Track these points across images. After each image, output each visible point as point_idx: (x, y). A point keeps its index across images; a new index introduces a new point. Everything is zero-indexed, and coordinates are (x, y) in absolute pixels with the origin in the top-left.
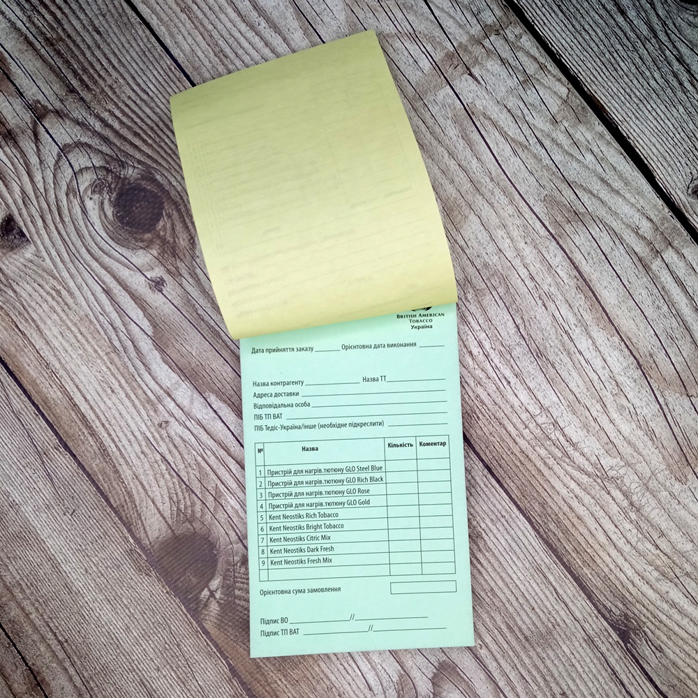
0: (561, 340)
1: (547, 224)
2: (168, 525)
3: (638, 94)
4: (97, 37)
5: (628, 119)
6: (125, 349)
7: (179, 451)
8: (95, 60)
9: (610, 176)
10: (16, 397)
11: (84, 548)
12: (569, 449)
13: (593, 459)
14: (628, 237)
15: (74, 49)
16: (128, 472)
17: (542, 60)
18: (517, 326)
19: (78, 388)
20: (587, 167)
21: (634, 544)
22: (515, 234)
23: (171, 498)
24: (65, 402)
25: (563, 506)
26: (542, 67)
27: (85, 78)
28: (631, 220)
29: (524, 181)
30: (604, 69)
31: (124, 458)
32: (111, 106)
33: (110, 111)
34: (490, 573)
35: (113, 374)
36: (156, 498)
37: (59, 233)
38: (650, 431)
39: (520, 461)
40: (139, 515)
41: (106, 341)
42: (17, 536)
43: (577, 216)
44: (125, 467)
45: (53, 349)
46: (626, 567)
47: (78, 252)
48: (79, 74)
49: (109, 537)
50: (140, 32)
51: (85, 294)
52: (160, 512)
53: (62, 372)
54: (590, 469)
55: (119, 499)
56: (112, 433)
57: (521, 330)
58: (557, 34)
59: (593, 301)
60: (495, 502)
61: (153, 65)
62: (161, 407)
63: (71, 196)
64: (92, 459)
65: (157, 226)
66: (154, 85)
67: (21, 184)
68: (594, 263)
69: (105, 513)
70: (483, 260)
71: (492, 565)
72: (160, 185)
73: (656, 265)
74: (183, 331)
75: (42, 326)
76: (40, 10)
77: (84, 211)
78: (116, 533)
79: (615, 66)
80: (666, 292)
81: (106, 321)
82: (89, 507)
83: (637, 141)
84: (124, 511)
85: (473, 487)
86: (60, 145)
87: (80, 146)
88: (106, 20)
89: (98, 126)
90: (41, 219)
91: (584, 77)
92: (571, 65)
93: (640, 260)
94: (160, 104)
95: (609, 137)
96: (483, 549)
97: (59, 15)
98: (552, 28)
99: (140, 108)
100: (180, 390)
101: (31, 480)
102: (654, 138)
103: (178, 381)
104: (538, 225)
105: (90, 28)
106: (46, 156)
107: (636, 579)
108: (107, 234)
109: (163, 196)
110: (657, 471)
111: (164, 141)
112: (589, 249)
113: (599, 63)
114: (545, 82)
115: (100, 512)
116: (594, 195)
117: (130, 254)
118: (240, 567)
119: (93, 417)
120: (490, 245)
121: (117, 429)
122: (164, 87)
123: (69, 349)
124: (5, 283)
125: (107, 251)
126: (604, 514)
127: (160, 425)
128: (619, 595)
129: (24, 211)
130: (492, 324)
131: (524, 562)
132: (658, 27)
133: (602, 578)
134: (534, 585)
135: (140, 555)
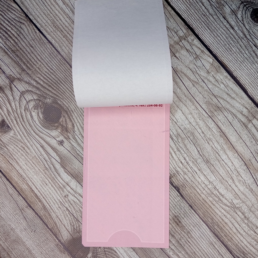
0: (215, 156)
1: (207, 112)
2: (71, 234)
3: (240, 60)
4: (32, 49)
5: (236, 70)
6: (50, 168)
7: (73, 206)
8: (31, 58)
9: (230, 92)
10: (10, 188)
11: (40, 244)
12: (221, 197)
13: (230, 201)
14: (239, 115)
15: (23, 54)
16: (54, 215)
17: (202, 49)
18: (198, 151)
19: (33, 184)
20: (221, 89)
21: (247, 232)
22: (195, 116)
23: (71, 224)
24: (29, 190)
25: (220, 219)
26: (202, 51)
27: (28, 65)
28: (239, 109)
29: (198, 96)
30: (226, 51)
31: (52, 210)
32: (39, 76)
33: (39, 78)
34: (194, 246)
35: (46, 178)
36: (65, 224)
37: (23, 126)
38: (251, 189)
39: (203, 203)
40: (59, 231)
41: (43, 166)
42: (15, 241)
43: (219, 109)
44: (53, 213)
45: (23, 170)
46: (244, 241)
47: (30, 132)
48: (26, 64)
49: (49, 240)
50: (48, 46)
51: (34, 148)
52: (67, 230)
53: (27, 178)
54: (229, 205)
55: (52, 225)
56: (47, 200)
57: (200, 153)
58: (208, 38)
59: (226, 140)
60: (194, 219)
61: (54, 59)
62: (65, 190)
63: (26, 111)
64: (40, 211)
65: (60, 120)
66: (55, 66)
67: (7, 107)
68: (226, 126)
69: (47, 231)
70: (184, 127)
71: (194, 243)
72: (60, 105)
73: (250, 126)
74: (72, 160)
75: (18, 161)
76: (9, 39)
77: (32, 116)
78: (51, 238)
79: (230, 49)
80: (254, 136)
81: (42, 158)
82: (40, 229)
83: (240, 78)
84: (54, 230)
85: (185, 214)
86: (21, 91)
87: (28, 91)
88: (35, 42)
89: (35, 83)
90: (15, 120)
91: (219, 55)
92: (214, 50)
93: (244, 124)
94: (58, 74)
95: (229, 77)
96: (190, 237)
97: (16, 41)
98: (205, 36)
99: (50, 76)
100: (72, 182)
101: (18, 220)
102: (247, 77)
103: (71, 179)
104: (204, 113)
105: (29, 45)
106: (16, 96)
107: (248, 245)
108: (41, 125)
109: (61, 109)
110: (254, 204)
111: (60, 88)
112: (224, 121)
113: (224, 49)
114: (204, 57)
115: (45, 231)
116: (225, 100)
117: (50, 132)
118: (99, 249)
119: (40, 195)
120: (186, 121)
121: (49, 199)
122: (59, 67)
123: (29, 169)
124: (3, 145)
125: (41, 131)
126: (235, 221)
127: (65, 196)
128: (242, 251)
129: (9, 118)
130: (189, 151)
131: (206, 241)
132: (246, 33)
133: (235, 245)
134: (210, 250)
135: (61, 246)
